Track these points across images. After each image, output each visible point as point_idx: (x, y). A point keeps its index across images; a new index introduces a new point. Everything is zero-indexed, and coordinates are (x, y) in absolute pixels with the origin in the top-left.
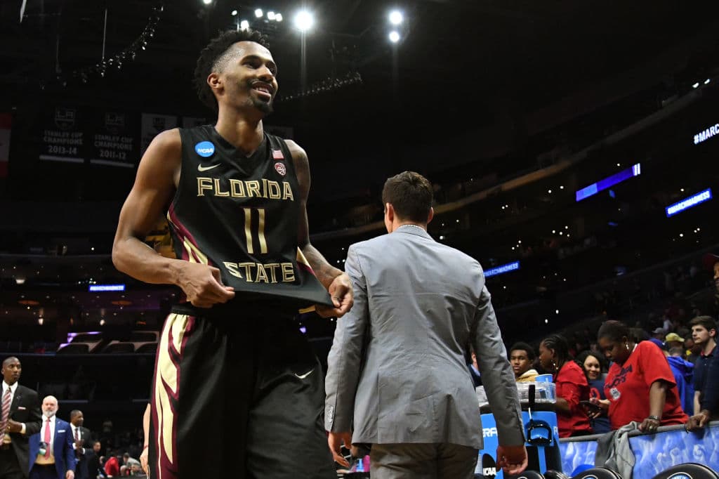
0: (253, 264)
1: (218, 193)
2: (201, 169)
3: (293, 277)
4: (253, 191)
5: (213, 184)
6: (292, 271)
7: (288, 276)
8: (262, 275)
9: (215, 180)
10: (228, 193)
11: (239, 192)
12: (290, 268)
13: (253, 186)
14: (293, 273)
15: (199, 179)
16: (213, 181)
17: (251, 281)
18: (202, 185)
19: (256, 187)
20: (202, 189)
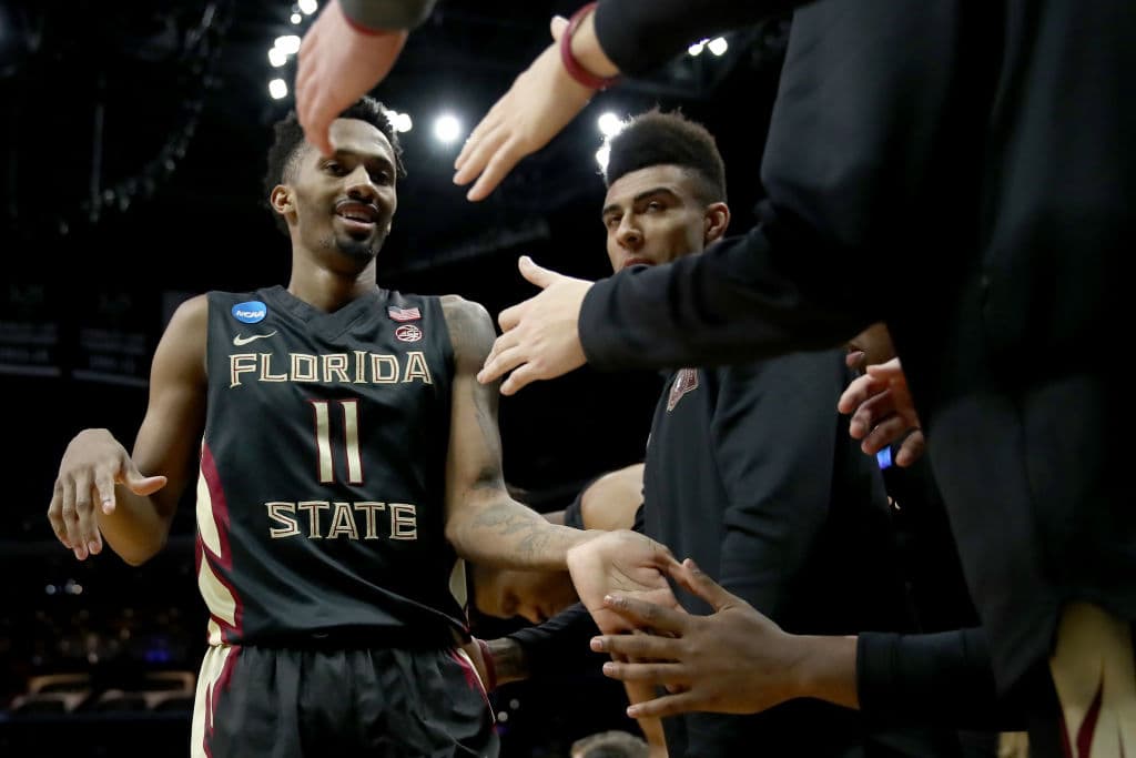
0: (326, 505)
1: (266, 376)
2: (238, 342)
3: (414, 532)
4: (334, 373)
5: (258, 363)
6: (413, 520)
7: (403, 528)
8: (344, 523)
9: (263, 355)
10: (285, 376)
11: (307, 373)
12: (410, 515)
13: (336, 362)
14: (414, 524)
15: (232, 357)
16: (259, 358)
17: (318, 536)
18: (238, 366)
19: (341, 365)
20: (237, 373)
